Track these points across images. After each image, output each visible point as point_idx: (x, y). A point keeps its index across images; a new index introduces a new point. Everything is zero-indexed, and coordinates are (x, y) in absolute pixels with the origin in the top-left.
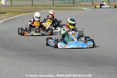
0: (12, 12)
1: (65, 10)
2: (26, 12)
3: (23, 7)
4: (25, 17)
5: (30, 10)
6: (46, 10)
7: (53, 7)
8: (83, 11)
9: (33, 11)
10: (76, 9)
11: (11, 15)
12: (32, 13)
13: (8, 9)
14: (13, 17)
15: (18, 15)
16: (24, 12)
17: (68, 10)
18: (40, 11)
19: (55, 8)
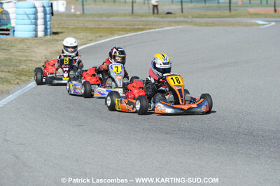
0: (92, 30)
1: (214, 24)
2: (125, 31)
3: (112, 19)
4: (125, 42)
5: (134, 25)
6: (170, 26)
7: (182, 19)
8: (256, 27)
9: (141, 27)
10: (239, 24)
11: (90, 38)
12: (139, 33)
13: (81, 22)
14: (96, 41)
15: (107, 37)
16: (120, 31)
17: (219, 25)
18: (158, 28)
19: (190, 20)
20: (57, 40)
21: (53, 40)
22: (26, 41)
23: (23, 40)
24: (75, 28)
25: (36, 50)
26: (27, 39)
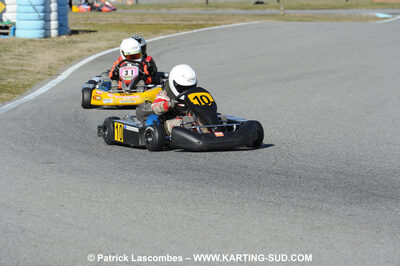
0: (130, 27)
2: (177, 28)
4: (170, 44)
5: (193, 20)
6: (243, 21)
9: (202, 22)
12: (195, 31)
16: (169, 28)
19: (281, 13)
20: (75, 42)
21: (69, 42)
22: (29, 43)
23: (25, 42)
24: (107, 25)
25: (40, 56)
26: (32, 40)
